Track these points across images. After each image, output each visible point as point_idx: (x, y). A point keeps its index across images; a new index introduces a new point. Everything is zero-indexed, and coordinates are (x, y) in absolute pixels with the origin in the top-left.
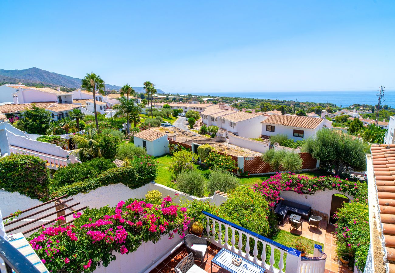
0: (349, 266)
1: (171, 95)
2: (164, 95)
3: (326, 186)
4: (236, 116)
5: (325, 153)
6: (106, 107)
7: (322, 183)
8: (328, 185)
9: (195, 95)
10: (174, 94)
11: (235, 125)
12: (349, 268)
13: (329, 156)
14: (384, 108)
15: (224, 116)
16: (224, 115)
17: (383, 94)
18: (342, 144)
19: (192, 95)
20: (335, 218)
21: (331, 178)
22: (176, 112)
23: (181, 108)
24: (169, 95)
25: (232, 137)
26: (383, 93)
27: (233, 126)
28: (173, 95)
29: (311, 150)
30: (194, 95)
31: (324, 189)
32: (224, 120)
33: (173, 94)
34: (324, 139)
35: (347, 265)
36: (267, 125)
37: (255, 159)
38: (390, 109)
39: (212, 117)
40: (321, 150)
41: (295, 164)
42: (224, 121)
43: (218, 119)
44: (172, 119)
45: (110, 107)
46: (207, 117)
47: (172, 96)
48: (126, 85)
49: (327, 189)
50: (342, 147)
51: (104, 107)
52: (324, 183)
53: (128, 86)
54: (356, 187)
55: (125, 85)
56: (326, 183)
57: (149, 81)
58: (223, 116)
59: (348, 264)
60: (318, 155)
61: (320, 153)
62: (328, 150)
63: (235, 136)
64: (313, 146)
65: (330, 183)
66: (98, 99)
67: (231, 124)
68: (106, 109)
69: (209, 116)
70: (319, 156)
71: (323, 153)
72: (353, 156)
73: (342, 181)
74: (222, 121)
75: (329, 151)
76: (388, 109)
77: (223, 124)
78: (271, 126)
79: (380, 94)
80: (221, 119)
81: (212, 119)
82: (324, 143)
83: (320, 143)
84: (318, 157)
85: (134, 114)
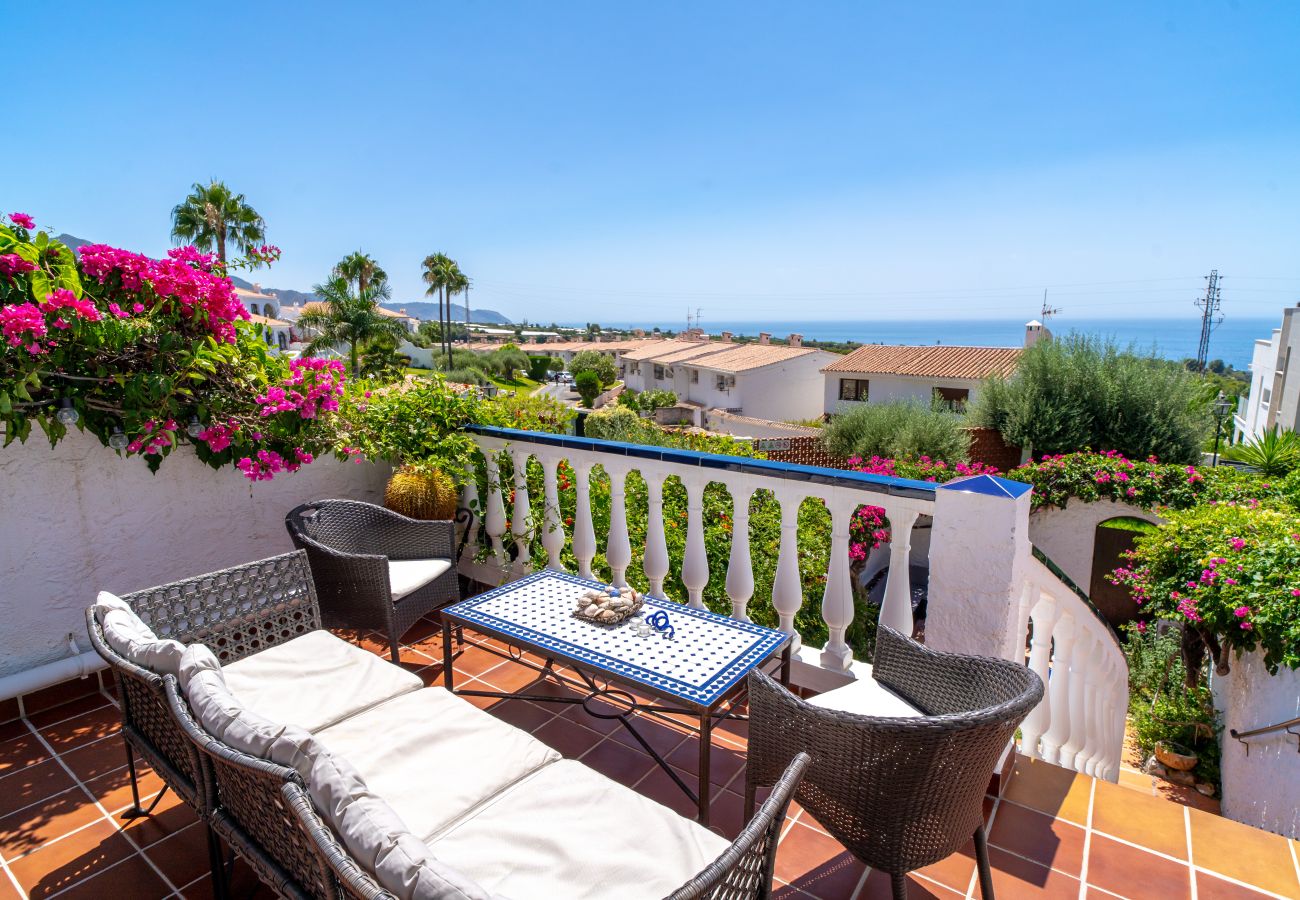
0: (1199, 780)
1: (532, 328)
2: (508, 329)
3: (1070, 489)
4: (735, 357)
5: (1051, 422)
6: (288, 338)
7: (1056, 478)
8: (1078, 482)
9: (610, 330)
10: (541, 326)
11: (733, 383)
12: (1198, 786)
13: (1065, 430)
14: (1211, 371)
15: (697, 360)
16: (698, 357)
17: (1218, 301)
18: (1111, 387)
19: (601, 328)
20: (1122, 583)
21: (1088, 457)
22: (538, 362)
23: (557, 354)
24: (524, 327)
25: (722, 421)
26: (1216, 297)
27: (726, 388)
28: (538, 328)
29: (998, 417)
30: (608, 327)
31: (1064, 499)
32: (696, 372)
33: (537, 325)
34: (1045, 370)
35: (1187, 775)
36: (842, 381)
37: (796, 448)
38: (1229, 373)
39: (656, 365)
40: (1037, 412)
41: (944, 445)
42: (695, 375)
43: (675, 369)
44: (524, 385)
45: (302, 338)
46: (641, 366)
47: (536, 331)
48: (356, 254)
49: (1074, 503)
50: (1111, 397)
51: (282, 336)
52: (1064, 477)
53: (363, 256)
54: (1196, 479)
55: (350, 253)
56: (1071, 477)
57: (443, 254)
58: (692, 359)
59: (1194, 770)
60: (1027, 429)
61: (1032, 424)
62: (1063, 409)
63: (734, 418)
64: (1004, 400)
65: (1085, 476)
66: (261, 310)
67: (720, 381)
68: (288, 344)
69: (646, 361)
70: (1030, 434)
71: (1042, 423)
72: (1151, 429)
73: (1135, 465)
74: (692, 376)
75: (1066, 415)
76: (1225, 372)
77: (693, 386)
78: (857, 381)
79: (1206, 298)
80: (685, 368)
81: (655, 371)
82: (1045, 387)
83: (1033, 388)
84: (1026, 439)
85: (382, 351)
